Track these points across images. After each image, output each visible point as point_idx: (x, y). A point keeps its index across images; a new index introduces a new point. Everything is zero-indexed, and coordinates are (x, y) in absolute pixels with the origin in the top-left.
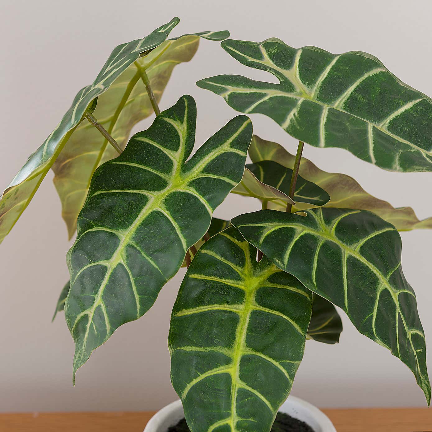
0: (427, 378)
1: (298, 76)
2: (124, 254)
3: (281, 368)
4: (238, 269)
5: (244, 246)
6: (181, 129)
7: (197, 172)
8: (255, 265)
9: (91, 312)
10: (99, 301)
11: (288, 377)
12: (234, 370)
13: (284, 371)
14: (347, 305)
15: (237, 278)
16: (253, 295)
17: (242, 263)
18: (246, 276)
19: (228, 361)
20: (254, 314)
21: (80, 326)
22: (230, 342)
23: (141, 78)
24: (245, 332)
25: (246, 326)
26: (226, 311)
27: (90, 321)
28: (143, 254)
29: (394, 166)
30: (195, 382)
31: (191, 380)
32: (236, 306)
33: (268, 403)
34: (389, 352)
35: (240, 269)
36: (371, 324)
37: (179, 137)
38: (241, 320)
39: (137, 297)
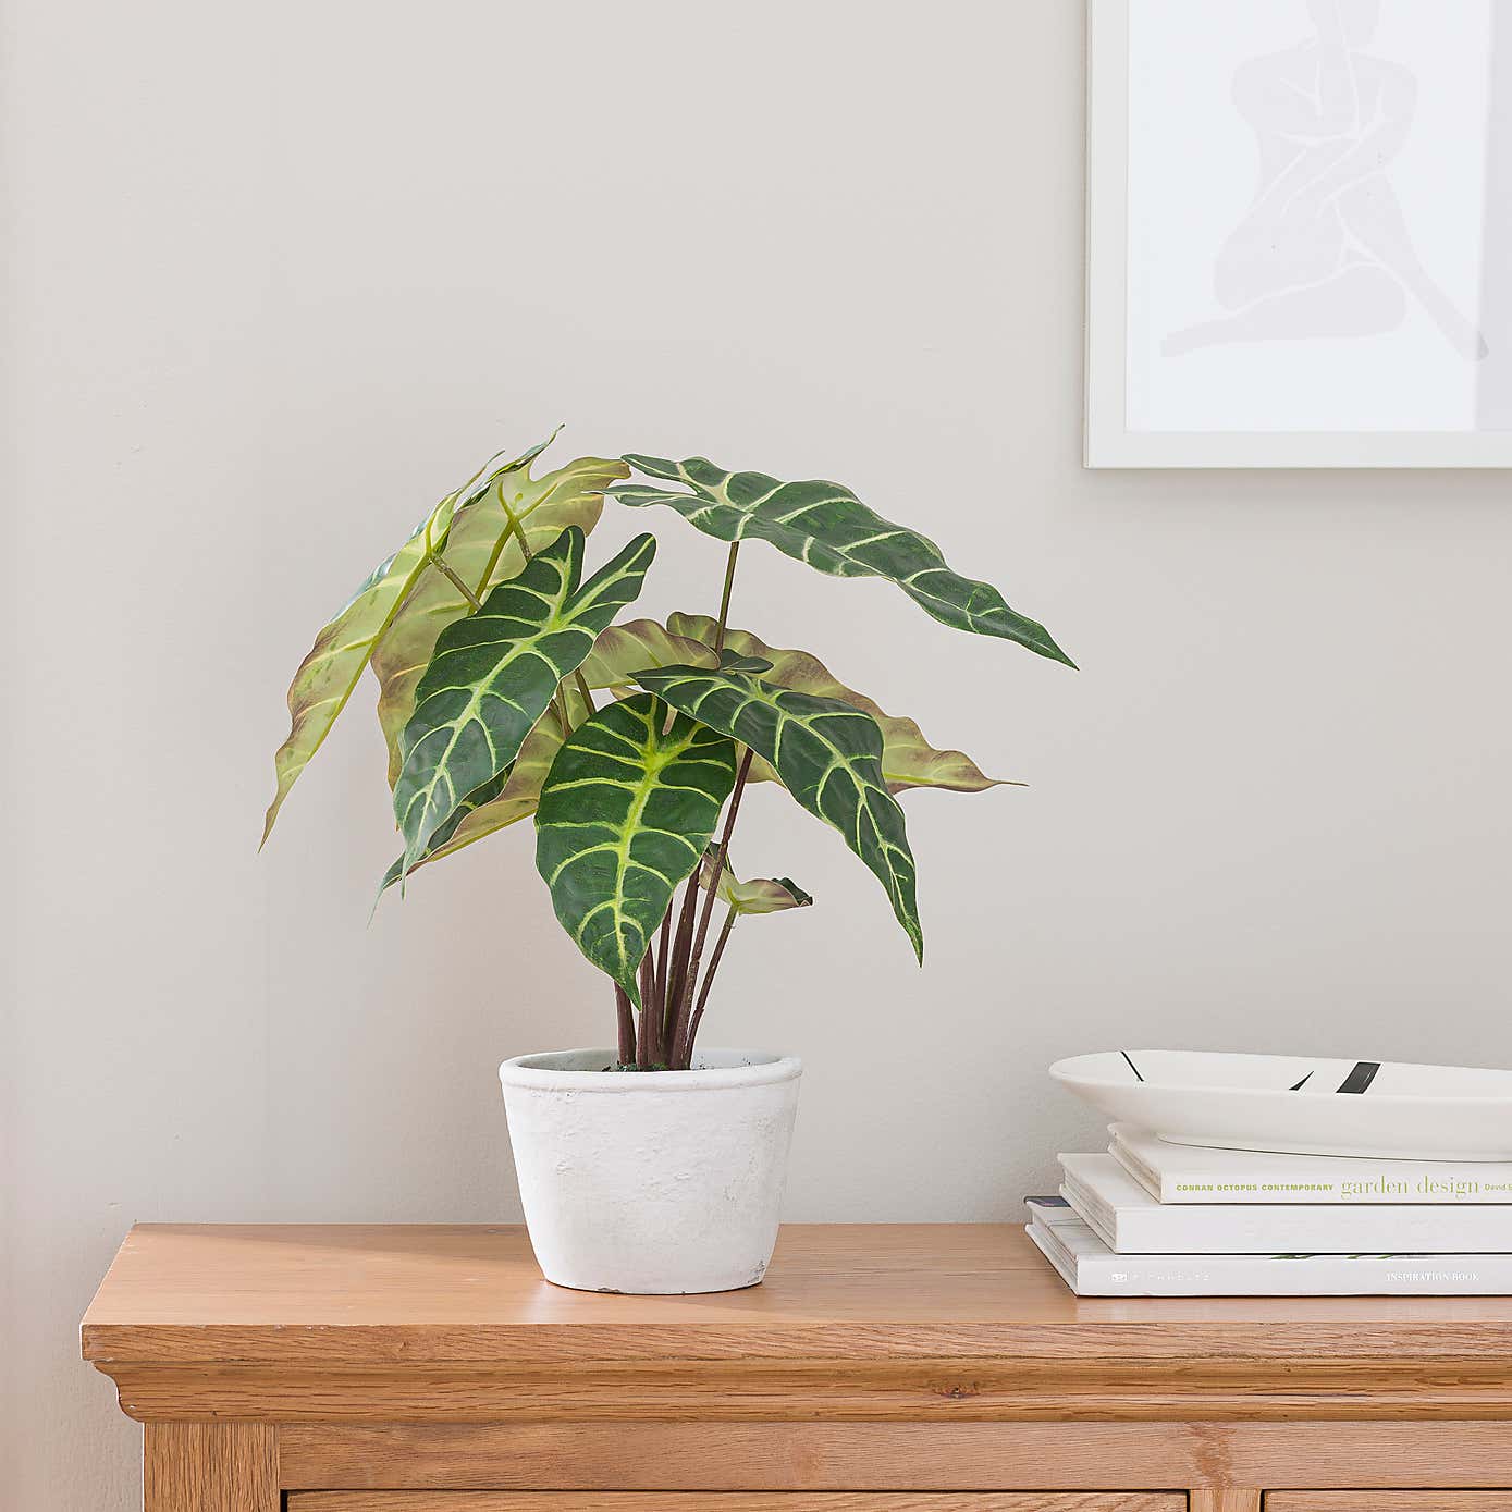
0: (916, 919)
1: (725, 492)
2: (478, 708)
3: (687, 842)
4: (638, 747)
5: (647, 720)
6: (563, 568)
7: (582, 607)
8: (660, 738)
9: (429, 790)
10: (441, 770)
11: (695, 851)
12: (622, 850)
13: (690, 845)
14: (777, 761)
15: (636, 755)
16: (657, 774)
17: (643, 740)
18: (647, 753)
19: (616, 838)
20: (655, 792)
21: (414, 812)
22: (620, 818)
23: (513, 534)
24: (641, 810)
25: (643, 805)
26: (617, 787)
27: (429, 799)
28: (503, 698)
29: (835, 571)
30: (568, 861)
31: (564, 860)
32: (631, 783)
33: (664, 878)
34: (842, 836)
35: (640, 746)
36: (815, 797)
37: (560, 577)
38: (637, 799)
39: (493, 750)
